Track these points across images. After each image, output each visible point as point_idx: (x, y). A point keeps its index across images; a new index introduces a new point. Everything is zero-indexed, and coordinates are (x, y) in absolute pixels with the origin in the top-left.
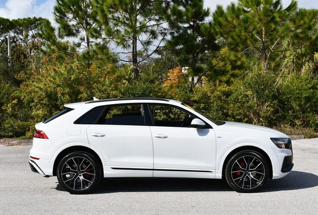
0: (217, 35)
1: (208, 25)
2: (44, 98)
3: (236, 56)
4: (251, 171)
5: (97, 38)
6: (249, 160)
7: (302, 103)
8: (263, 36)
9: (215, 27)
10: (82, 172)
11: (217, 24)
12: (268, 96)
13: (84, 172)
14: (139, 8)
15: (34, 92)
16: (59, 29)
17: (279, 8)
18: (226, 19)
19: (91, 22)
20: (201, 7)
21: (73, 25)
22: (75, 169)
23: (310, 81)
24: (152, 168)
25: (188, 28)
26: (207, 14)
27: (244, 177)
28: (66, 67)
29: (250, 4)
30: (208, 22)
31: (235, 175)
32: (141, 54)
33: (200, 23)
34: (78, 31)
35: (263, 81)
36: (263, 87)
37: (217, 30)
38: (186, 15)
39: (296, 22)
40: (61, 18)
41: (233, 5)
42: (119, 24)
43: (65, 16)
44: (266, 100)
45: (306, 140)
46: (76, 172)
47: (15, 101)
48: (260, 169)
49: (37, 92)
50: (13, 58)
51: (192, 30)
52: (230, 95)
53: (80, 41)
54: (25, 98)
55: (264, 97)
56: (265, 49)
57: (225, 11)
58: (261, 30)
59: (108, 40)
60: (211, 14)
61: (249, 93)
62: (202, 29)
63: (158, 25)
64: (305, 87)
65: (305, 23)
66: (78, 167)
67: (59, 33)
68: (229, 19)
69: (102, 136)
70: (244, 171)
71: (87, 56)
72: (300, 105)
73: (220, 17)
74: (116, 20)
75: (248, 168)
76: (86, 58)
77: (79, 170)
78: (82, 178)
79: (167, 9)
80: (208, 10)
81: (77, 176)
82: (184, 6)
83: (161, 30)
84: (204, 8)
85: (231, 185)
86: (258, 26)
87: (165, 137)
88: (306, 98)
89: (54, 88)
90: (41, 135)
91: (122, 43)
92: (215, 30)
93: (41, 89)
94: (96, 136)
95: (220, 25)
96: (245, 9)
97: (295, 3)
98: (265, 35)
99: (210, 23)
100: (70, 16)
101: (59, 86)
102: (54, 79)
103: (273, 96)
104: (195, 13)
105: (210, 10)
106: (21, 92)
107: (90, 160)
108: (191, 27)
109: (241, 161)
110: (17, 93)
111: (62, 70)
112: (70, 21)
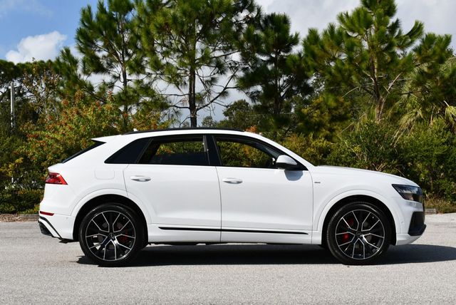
0: (309, 71)
1: (297, 57)
2: (62, 154)
3: (337, 101)
4: (364, 233)
5: (138, 73)
6: (361, 216)
7: (433, 164)
8: (376, 71)
9: (307, 59)
10: (116, 234)
11: (309, 54)
12: (383, 154)
13: (119, 233)
14: (198, 32)
15: (48, 145)
16: (84, 62)
17: (397, 33)
18: (323, 47)
19: (130, 51)
20: (287, 31)
21: (104, 56)
22: (107, 229)
23: (443, 134)
24: (220, 228)
25: (268, 62)
26: (295, 41)
27: (354, 242)
28: (94, 111)
29: (357, 25)
30: (297, 53)
31: (342, 239)
32: (200, 98)
33: (286, 55)
34: (110, 66)
35: (376, 133)
36: (376, 142)
37: (310, 63)
38: (266, 42)
39: (422, 52)
40: (86, 45)
41: (332, 28)
42: (172, 53)
43: (93, 43)
44: (381, 160)
45: (439, 215)
46: (107, 234)
47: (19, 160)
48: (377, 230)
49: (52, 145)
50: (18, 118)
51: (273, 65)
52: (329, 153)
53: (113, 80)
54: (34, 155)
55: (379, 155)
56: (378, 90)
57: (321, 37)
58: (373, 62)
59: (153, 76)
60: (301, 41)
61: (357, 149)
62: (289, 62)
63: (226, 56)
64: (436, 141)
65: (434, 52)
66: (111, 226)
67: (84, 68)
68: (327, 47)
69: (147, 180)
70: (354, 232)
71: (124, 98)
72: (429, 168)
73: (314, 44)
74: (167, 47)
75: (360, 229)
76: (123, 101)
77: (111, 231)
78: (116, 242)
79: (239, 35)
80: (297, 35)
81: (108, 239)
82: (263, 30)
83: (230, 64)
84: (290, 34)
85: (335, 253)
86: (368, 56)
87: (239, 182)
88: (438, 157)
89: (77, 140)
90: (57, 179)
91: (175, 79)
92: (306, 63)
93: (57, 141)
94: (138, 180)
95: (314, 56)
96: (350, 34)
97: (421, 25)
98: (378, 70)
99: (300, 55)
100: (100, 44)
101: (83, 136)
102: (77, 126)
103: (390, 154)
104: (278, 39)
105: (299, 37)
106: (28, 147)
107: (128, 216)
108: (271, 60)
109: (350, 218)
110: (22, 149)
111: (89, 114)
112: (99, 51)
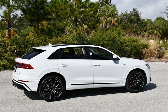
4: (138, 81)
6: (137, 76)
13: (56, 88)
24: (93, 83)
27: (135, 85)
48: (142, 80)
66: (53, 85)
69: (66, 66)
81: (51, 90)
87: (99, 66)
94: (63, 66)
